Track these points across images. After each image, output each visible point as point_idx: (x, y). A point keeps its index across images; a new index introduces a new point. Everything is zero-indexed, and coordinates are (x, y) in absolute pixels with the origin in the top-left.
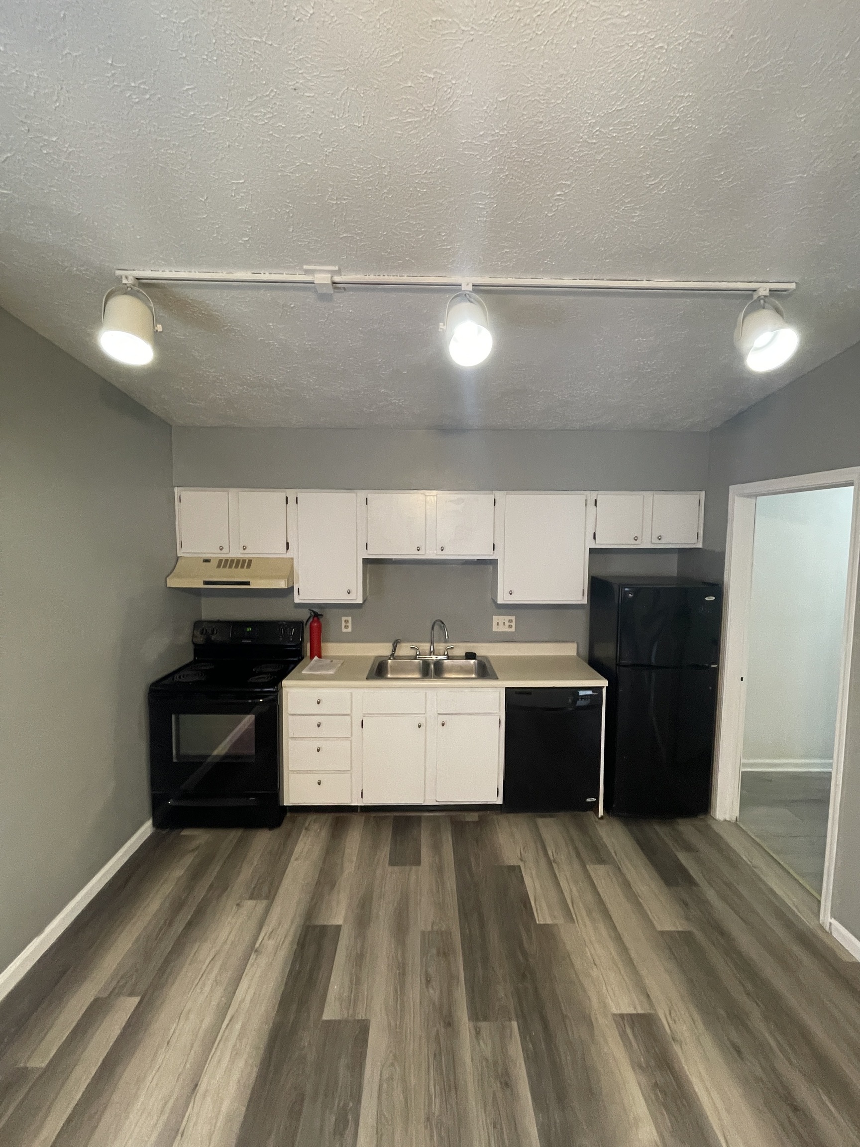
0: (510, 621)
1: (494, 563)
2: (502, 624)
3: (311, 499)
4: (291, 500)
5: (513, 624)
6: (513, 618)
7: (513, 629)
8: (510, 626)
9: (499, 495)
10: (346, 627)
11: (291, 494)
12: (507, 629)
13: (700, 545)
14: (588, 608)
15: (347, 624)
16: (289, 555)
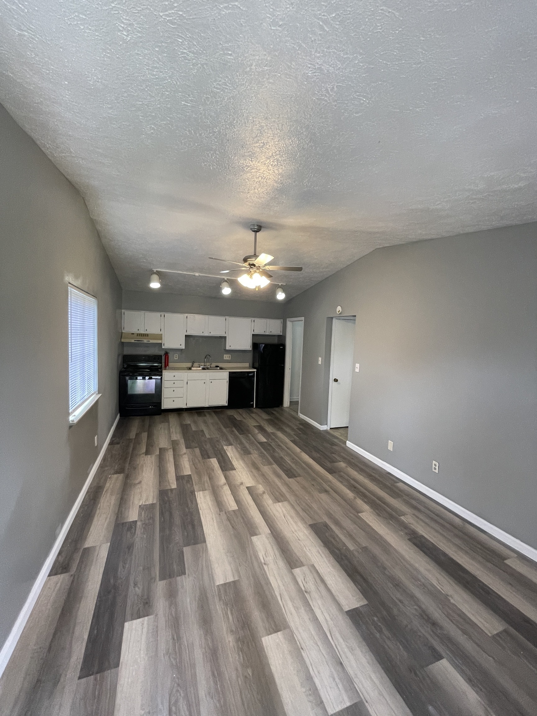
0: (229, 356)
1: (225, 338)
2: (227, 357)
3: (169, 316)
4: (162, 316)
5: (230, 357)
6: (230, 355)
7: (230, 359)
8: (229, 358)
9: (227, 317)
10: (176, 358)
11: (162, 314)
12: (228, 359)
13: (281, 334)
14: (252, 352)
15: (176, 357)
16: (161, 333)
